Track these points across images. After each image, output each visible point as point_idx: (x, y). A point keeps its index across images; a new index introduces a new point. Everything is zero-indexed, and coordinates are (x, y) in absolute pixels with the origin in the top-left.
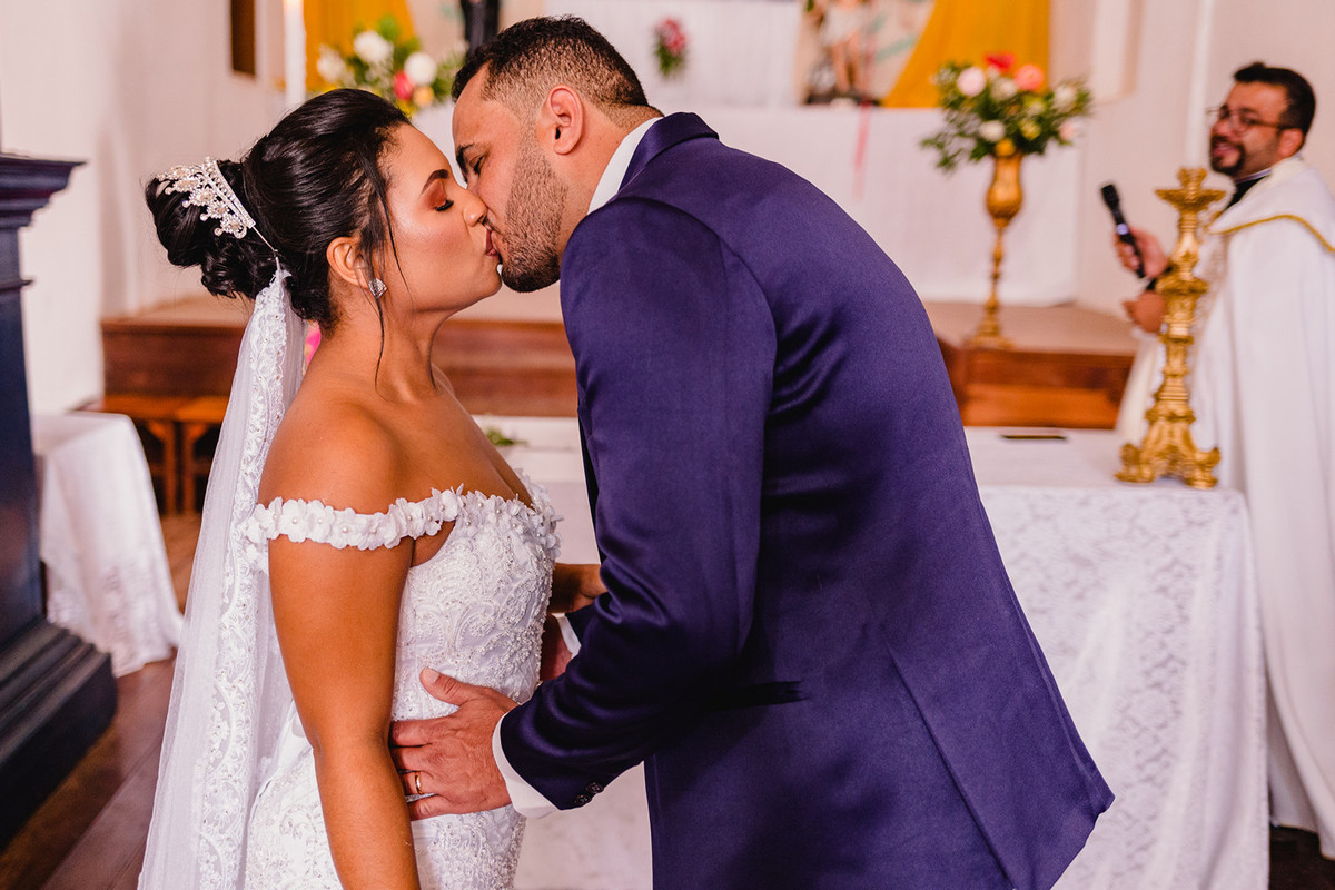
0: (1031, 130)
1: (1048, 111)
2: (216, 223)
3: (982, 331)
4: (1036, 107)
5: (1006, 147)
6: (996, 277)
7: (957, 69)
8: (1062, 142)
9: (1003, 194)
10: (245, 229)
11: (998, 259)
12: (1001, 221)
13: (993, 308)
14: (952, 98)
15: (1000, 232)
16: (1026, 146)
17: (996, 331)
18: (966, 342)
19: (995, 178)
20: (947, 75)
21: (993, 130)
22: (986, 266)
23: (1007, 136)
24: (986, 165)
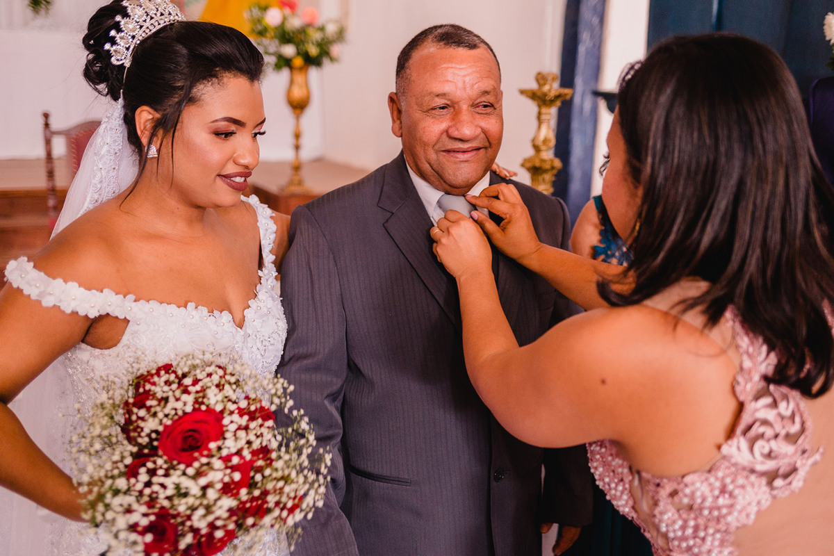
0: (313, 51)
1: (323, 39)
2: (113, 42)
3: (291, 183)
4: (316, 36)
5: (298, 62)
6: (297, 147)
7: (264, 9)
8: (332, 59)
9: (298, 93)
10: (121, 62)
11: (297, 136)
12: (298, 111)
13: (297, 168)
14: (259, 28)
15: (298, 117)
16: (312, 61)
17: (300, 183)
18: (282, 189)
19: (292, 82)
20: (256, 12)
21: (289, 50)
22: (290, 140)
23: (298, 54)
24: (285, 73)
